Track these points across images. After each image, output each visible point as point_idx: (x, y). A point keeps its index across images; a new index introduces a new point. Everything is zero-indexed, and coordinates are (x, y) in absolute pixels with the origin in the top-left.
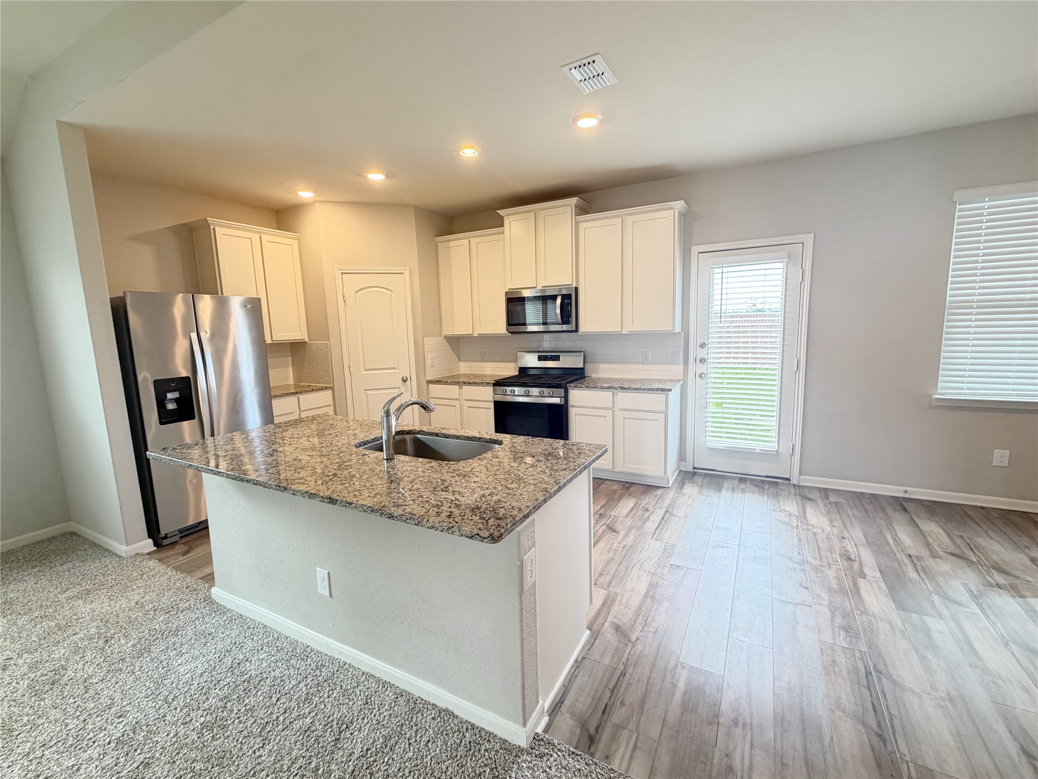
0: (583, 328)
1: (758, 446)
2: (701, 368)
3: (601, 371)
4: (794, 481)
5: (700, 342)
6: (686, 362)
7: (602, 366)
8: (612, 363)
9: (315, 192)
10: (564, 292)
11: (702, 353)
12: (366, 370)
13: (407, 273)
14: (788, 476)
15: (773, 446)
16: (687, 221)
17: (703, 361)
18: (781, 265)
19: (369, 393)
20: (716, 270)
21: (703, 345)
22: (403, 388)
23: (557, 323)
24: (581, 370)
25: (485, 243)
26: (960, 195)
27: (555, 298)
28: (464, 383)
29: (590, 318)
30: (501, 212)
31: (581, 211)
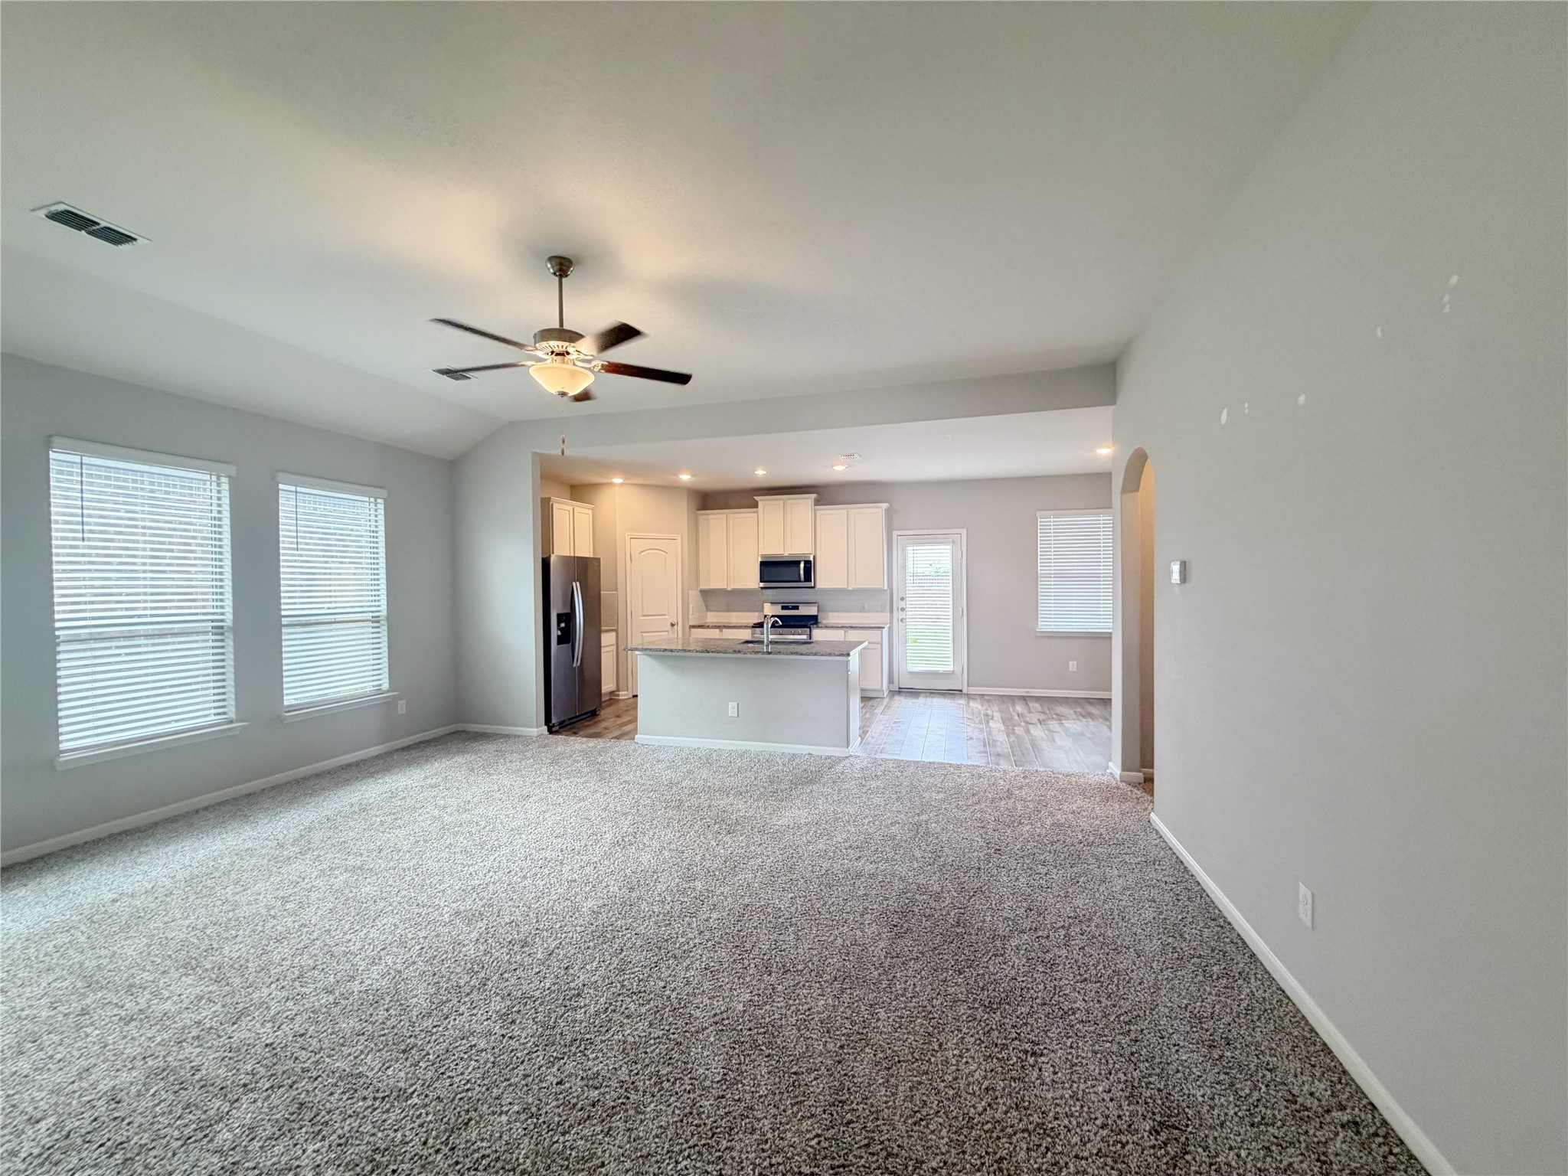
0: (818, 586)
1: (941, 669)
2: (902, 615)
3: (831, 618)
4: (965, 691)
5: (900, 596)
6: (891, 611)
7: (830, 614)
8: (839, 611)
9: (624, 478)
10: (807, 559)
11: (902, 604)
12: (644, 616)
13: (679, 538)
14: (960, 688)
15: (950, 668)
16: (889, 512)
17: (903, 610)
18: (949, 547)
20: (909, 548)
21: (902, 599)
22: (670, 632)
23: (800, 581)
24: (815, 617)
25: (740, 519)
26: (1038, 514)
27: (799, 563)
28: (725, 627)
29: (824, 578)
30: (756, 498)
31: (817, 502)
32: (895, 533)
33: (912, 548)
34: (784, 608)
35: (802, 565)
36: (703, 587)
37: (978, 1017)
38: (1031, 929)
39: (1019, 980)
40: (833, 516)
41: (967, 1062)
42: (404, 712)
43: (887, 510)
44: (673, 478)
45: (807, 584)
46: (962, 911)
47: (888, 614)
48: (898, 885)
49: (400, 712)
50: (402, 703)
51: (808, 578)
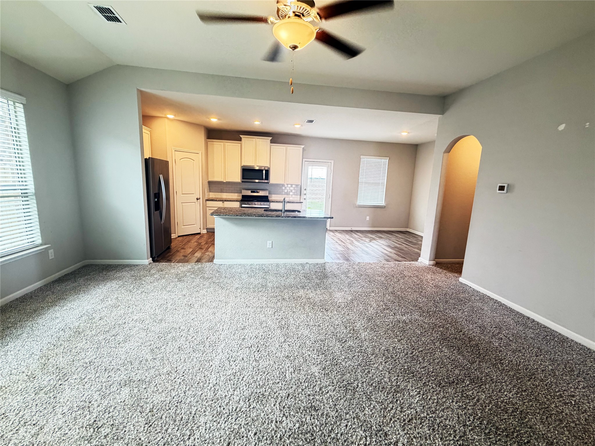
2: (305, 197)
4: (328, 229)
5: (305, 188)
6: (300, 195)
8: (276, 194)
9: (175, 115)
10: (266, 169)
11: (305, 192)
12: (183, 194)
13: (200, 153)
16: (304, 150)
17: (305, 194)
18: (325, 168)
19: (183, 204)
20: (309, 167)
21: (305, 190)
22: (196, 203)
23: (263, 180)
24: (267, 197)
25: (230, 146)
26: (362, 157)
27: (262, 170)
28: (225, 201)
29: (273, 179)
30: (241, 136)
31: (272, 142)
32: (304, 160)
33: (311, 167)
34: (252, 192)
35: (264, 172)
36: (210, 180)
40: (279, 149)
42: (53, 257)
43: (303, 148)
44: (208, 120)
45: (266, 181)
47: (299, 196)
49: (50, 258)
50: (51, 252)
51: (267, 178)
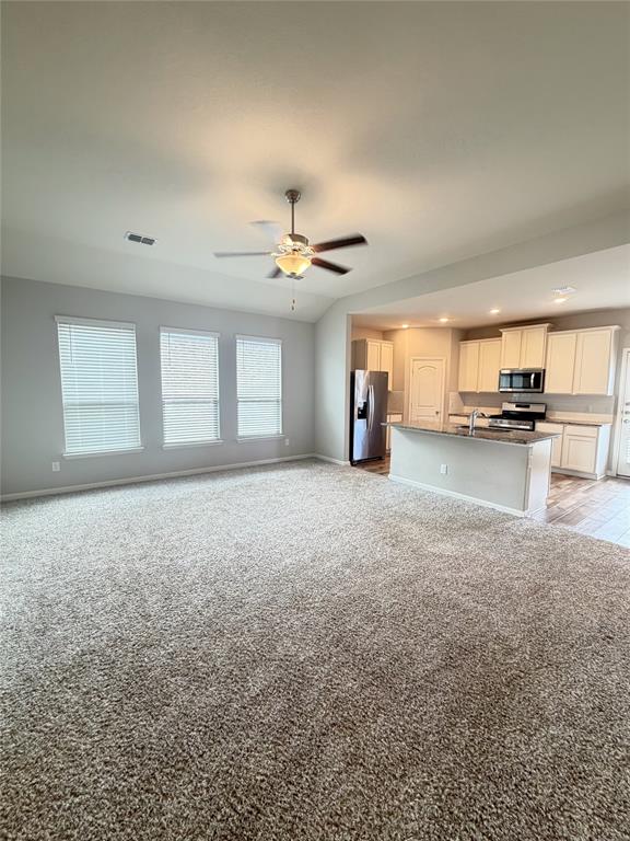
0: (546, 391)
2: (626, 417)
3: (556, 415)
5: (625, 402)
6: (615, 413)
10: (537, 372)
11: (626, 408)
12: (419, 406)
17: (627, 413)
19: (418, 417)
21: (628, 404)
22: (435, 417)
23: (531, 388)
24: (543, 414)
25: (488, 345)
27: (530, 374)
29: (550, 387)
30: (501, 330)
31: (549, 330)
32: (625, 350)
34: (517, 406)
35: (533, 376)
36: (461, 389)
37: (457, 775)
38: (584, 728)
39: (528, 769)
41: (412, 808)
42: (288, 445)
43: (618, 331)
45: (537, 390)
46: (522, 674)
47: (612, 416)
48: (482, 627)
50: (287, 441)
51: (537, 386)
